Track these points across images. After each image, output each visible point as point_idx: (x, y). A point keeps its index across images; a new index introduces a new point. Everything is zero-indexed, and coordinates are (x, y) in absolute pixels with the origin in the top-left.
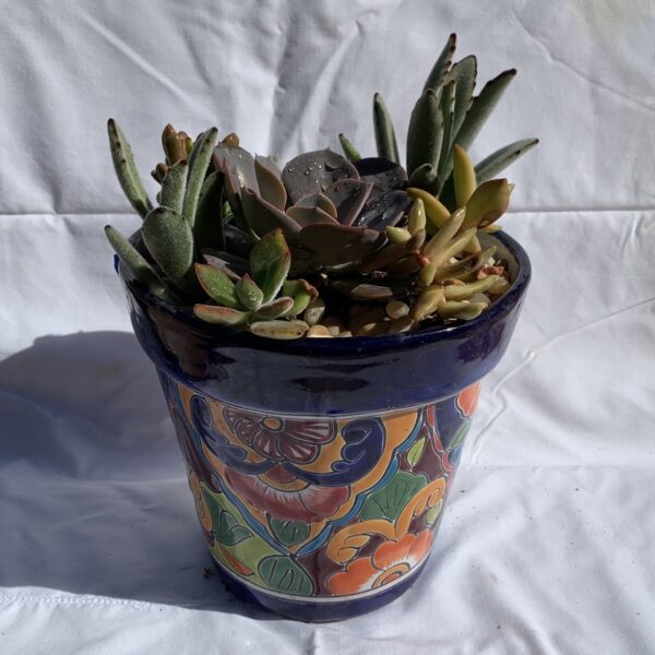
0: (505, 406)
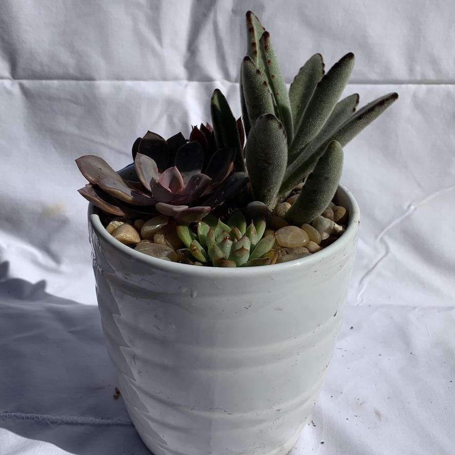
0: (388, 252)
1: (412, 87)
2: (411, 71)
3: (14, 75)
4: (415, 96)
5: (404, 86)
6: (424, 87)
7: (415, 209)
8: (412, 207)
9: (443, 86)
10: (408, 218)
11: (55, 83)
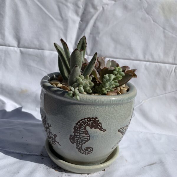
1: (145, 63)
2: (145, 57)
3: (19, 46)
4: (145, 65)
5: (142, 62)
6: (148, 63)
7: (144, 103)
8: (143, 102)
9: (154, 63)
10: (142, 105)
11: (32, 50)
